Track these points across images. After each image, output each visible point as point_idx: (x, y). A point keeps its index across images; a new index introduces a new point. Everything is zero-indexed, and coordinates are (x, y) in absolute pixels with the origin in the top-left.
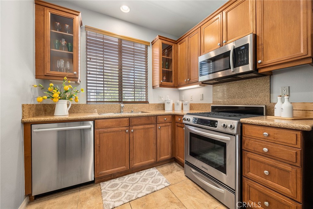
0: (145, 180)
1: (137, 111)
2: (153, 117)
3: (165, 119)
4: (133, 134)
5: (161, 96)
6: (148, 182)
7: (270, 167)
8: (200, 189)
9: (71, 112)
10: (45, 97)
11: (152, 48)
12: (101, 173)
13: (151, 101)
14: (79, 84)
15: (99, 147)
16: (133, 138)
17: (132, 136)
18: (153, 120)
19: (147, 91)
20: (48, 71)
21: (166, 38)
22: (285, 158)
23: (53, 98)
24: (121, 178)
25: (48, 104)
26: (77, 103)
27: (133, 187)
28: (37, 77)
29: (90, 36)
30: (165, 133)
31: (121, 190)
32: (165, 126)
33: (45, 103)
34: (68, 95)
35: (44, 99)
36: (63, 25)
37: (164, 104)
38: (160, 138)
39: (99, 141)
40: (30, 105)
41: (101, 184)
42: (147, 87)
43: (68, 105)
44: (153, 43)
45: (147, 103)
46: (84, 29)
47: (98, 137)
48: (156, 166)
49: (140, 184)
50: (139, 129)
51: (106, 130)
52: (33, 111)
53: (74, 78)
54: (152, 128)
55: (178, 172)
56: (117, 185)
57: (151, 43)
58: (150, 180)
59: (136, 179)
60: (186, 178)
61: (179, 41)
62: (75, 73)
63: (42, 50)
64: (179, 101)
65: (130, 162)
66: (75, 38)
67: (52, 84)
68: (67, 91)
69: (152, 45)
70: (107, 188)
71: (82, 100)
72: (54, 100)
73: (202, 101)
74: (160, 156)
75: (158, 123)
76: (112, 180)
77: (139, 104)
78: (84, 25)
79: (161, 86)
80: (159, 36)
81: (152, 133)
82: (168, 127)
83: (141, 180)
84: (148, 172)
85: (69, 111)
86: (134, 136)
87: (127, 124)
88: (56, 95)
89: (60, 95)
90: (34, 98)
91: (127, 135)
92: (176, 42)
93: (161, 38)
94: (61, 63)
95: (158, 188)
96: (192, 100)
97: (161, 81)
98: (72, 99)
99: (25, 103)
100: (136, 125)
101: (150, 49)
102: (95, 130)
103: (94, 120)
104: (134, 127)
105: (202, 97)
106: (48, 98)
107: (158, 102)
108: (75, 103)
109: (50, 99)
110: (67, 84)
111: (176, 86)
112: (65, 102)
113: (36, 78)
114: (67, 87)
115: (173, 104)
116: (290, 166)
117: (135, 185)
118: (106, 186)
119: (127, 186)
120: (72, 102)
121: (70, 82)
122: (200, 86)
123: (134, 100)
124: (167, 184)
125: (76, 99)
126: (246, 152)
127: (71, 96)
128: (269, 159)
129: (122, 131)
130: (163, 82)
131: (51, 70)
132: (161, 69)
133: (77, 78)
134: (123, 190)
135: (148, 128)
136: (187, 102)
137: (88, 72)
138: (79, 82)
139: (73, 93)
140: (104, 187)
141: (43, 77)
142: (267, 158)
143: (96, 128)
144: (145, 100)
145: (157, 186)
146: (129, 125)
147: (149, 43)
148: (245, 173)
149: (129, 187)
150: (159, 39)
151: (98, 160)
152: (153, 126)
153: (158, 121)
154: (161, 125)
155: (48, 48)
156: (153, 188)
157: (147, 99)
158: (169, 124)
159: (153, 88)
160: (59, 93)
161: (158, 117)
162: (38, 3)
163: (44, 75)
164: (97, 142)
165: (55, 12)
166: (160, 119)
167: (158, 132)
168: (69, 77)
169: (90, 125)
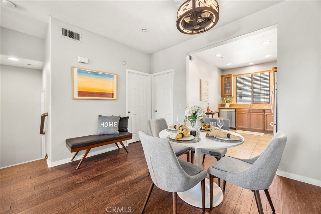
3: (270, 111)
4: (251, 115)
9: (229, 107)
10: (223, 102)
15: (237, 118)
16: (251, 117)
18: (262, 111)
25: (224, 104)
26: (232, 104)
28: (221, 97)
34: (229, 101)
36: (228, 79)
41: (238, 130)
43: (229, 104)
45: (269, 103)
46: (235, 76)
48: (265, 133)
50: (254, 114)
51: (239, 113)
52: (220, 106)
53: (231, 96)
54: (261, 114)
62: (231, 94)
63: (222, 89)
65: (250, 126)
66: (231, 82)
67: (225, 98)
71: (234, 103)
74: (266, 128)
76: (242, 131)
81: (262, 117)
87: (248, 111)
88: (226, 101)
90: (221, 103)
91: (248, 116)
94: (227, 91)
99: (219, 104)
102: (236, 112)
103: (235, 109)
104: (251, 113)
110: (229, 98)
112: (228, 103)
114: (228, 99)
120: (230, 103)
125: (232, 102)
127: (230, 102)
129: (246, 114)
131: (225, 94)
135: (259, 114)
138: (233, 96)
139: (231, 100)
151: (237, 122)
154: (267, 114)
155: (224, 88)
162: (221, 76)
163: (223, 96)
164: (236, 116)
165: (225, 77)
166: (266, 111)
167: (265, 117)
168: (229, 96)
169: (234, 110)
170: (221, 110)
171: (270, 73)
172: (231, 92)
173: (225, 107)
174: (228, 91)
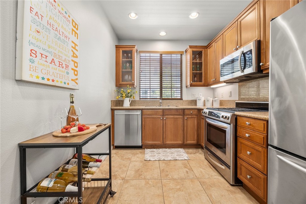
0: (172, 153)
1: (173, 105)
2: (180, 110)
3: (191, 112)
4: (166, 121)
5: (194, 94)
6: (174, 154)
7: (252, 149)
8: (212, 167)
9: (131, 105)
10: (120, 96)
11: (186, 55)
12: (145, 142)
13: (184, 98)
14: (135, 88)
15: (145, 126)
16: (166, 123)
17: (165, 122)
18: (181, 112)
19: (181, 91)
20: (121, 83)
21: (196, 46)
22: (258, 142)
23: (123, 97)
24: (158, 149)
25: (121, 100)
26: (134, 100)
27: (163, 155)
29: (142, 57)
30: (192, 123)
31: (155, 154)
32: (192, 118)
33: (119, 100)
34: (129, 95)
35: (119, 97)
36: (127, 55)
37: (196, 101)
38: (187, 126)
39: (145, 123)
40: (114, 101)
41: (145, 149)
42: (181, 87)
43: (130, 101)
44: (186, 51)
45: (181, 100)
46: (138, 53)
47: (144, 120)
48: (184, 148)
49: (168, 154)
50: (170, 118)
51: (148, 116)
52: (114, 104)
53: (133, 85)
54: (180, 118)
55: (200, 155)
56: (154, 151)
57: (185, 51)
58: (176, 154)
59: (167, 151)
60: (205, 159)
61: (208, 46)
62: (133, 82)
63: (118, 71)
64: (209, 98)
65: (164, 140)
66: (133, 62)
67: (122, 89)
68: (129, 93)
69: (186, 52)
70: (148, 152)
71: (137, 98)
72: (123, 98)
73: (230, 98)
74: (187, 140)
75: (185, 114)
76: (152, 149)
77: (174, 100)
78: (138, 51)
79: (191, 85)
80: (189, 46)
81: (180, 122)
82: (194, 119)
83: (169, 152)
84: (176, 150)
85: (130, 104)
86: (166, 122)
87: (161, 113)
88: (124, 95)
89: (126, 95)
90: (115, 97)
91: (162, 121)
92: (206, 47)
93: (191, 47)
94: (126, 77)
95: (179, 159)
96: (223, 97)
97: (191, 82)
98: (132, 97)
99: (112, 100)
100: (167, 115)
101: (184, 57)
102: (143, 116)
103: (142, 110)
104: (166, 116)
105: (230, 94)
106: (121, 97)
107: (191, 98)
108: (133, 100)
109: (121, 98)
110: (129, 89)
111: (207, 85)
112: (128, 99)
113: (116, 86)
114: (129, 91)
115: (204, 101)
116: (261, 147)
117: (165, 154)
118: (148, 151)
119: (160, 153)
121: (130, 87)
122: (226, 84)
123: (171, 97)
124: (186, 158)
125: (134, 97)
126: (239, 138)
127: (131, 96)
128: (251, 143)
129: (158, 118)
130: (194, 83)
131: (122, 82)
132: (192, 72)
133: (134, 85)
134: (157, 154)
135: (177, 118)
136: (217, 99)
137: (141, 80)
138: (135, 87)
139: (132, 94)
140: (147, 151)
141: (118, 86)
142: (250, 142)
143: (143, 114)
144: (180, 97)
145: (179, 158)
146: (163, 114)
147: (183, 52)
148: (239, 155)
149: (161, 154)
150: (190, 48)
151: (144, 134)
152: (181, 117)
153: (185, 113)
154: (187, 116)
155: (121, 70)
156: (176, 158)
157: (181, 96)
158: (195, 116)
159: (186, 88)
160: (125, 94)
161: (185, 110)
162: (117, 47)
163: (119, 85)
164: (143, 123)
165: (124, 49)
166: (187, 112)
167: (185, 121)
168: (130, 85)
169: (139, 113)
170: (116, 112)
171: (181, 55)
172: (133, 79)
173: (122, 105)
174: (128, 76)
